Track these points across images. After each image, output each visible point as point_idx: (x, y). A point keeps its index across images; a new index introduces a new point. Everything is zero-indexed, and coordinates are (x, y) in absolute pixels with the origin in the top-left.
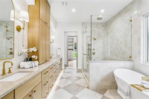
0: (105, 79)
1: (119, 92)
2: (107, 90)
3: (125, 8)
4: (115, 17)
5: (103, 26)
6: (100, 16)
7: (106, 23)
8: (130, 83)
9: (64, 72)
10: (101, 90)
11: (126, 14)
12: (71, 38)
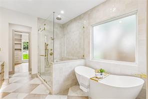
0: (67, 79)
1: (81, 87)
2: (69, 89)
3: (80, 16)
4: (71, 21)
5: (61, 27)
6: (59, 16)
7: (63, 25)
8: (89, 78)
9: (9, 83)
10: (64, 91)
11: (80, 21)
12: (19, 35)
